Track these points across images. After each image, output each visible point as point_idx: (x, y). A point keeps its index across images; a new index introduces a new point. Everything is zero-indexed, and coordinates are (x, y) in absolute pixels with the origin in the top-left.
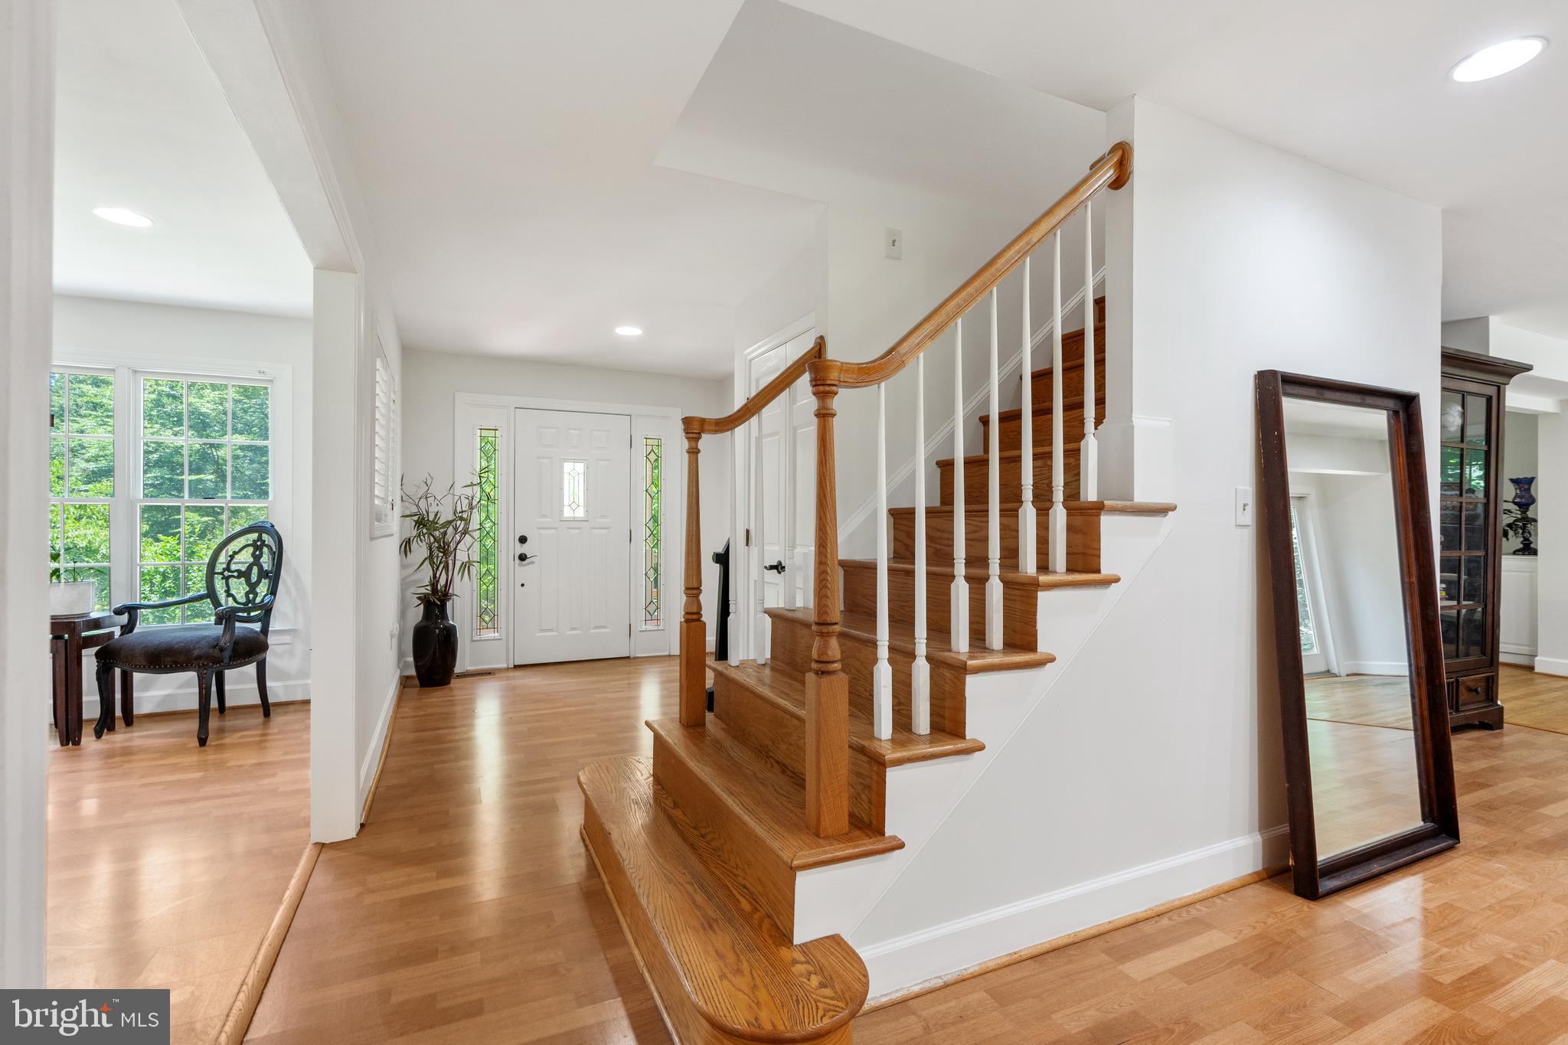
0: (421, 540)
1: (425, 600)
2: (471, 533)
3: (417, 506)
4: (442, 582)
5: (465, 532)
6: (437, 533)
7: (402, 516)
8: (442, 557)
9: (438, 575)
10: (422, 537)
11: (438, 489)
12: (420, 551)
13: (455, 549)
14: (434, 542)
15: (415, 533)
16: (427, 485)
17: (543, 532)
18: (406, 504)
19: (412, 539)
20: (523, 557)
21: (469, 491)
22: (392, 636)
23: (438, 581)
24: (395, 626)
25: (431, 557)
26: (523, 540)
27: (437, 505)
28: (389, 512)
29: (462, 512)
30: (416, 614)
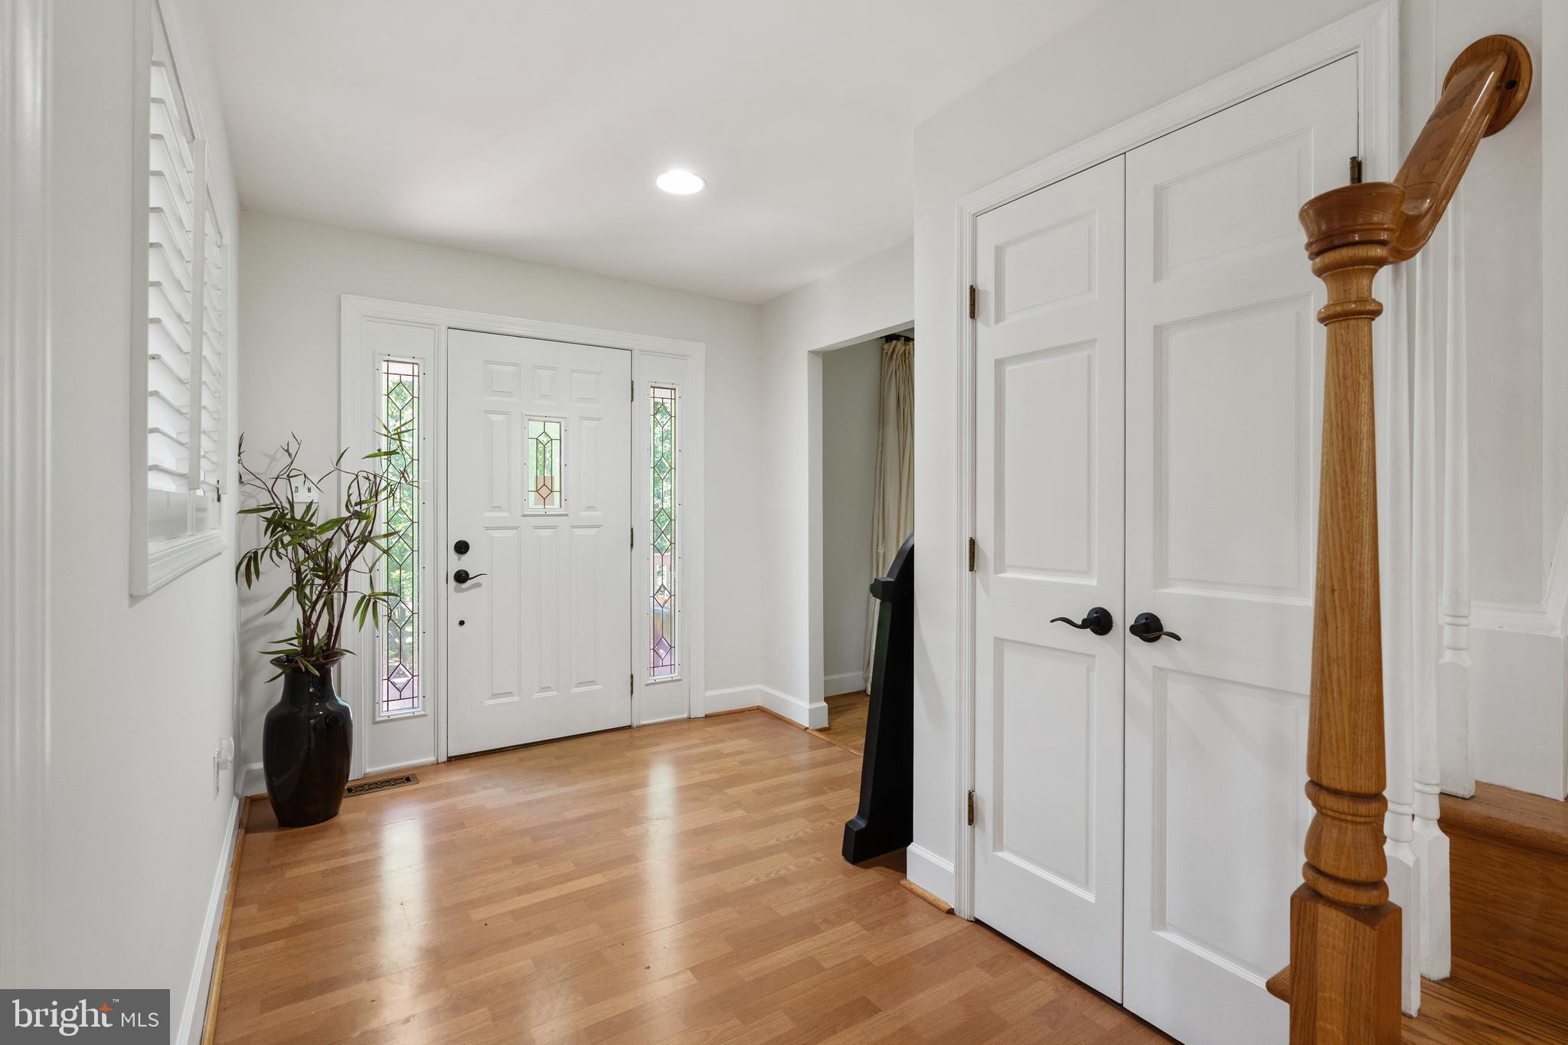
0: (279, 554)
1: (287, 662)
2: (377, 541)
3: (271, 492)
4: (322, 631)
5: (365, 539)
6: (311, 543)
7: (240, 512)
8: (323, 588)
9: (314, 619)
10: (282, 551)
11: (313, 460)
12: (277, 574)
13: (347, 570)
14: (306, 560)
15: (266, 540)
16: (290, 455)
17: (495, 534)
18: (248, 488)
19: (260, 552)
20: (461, 577)
21: (370, 466)
22: (219, 767)
23: (314, 631)
24: (225, 743)
25: (299, 585)
26: (462, 548)
27: (309, 490)
28: (212, 504)
29: (360, 503)
30: (270, 690)
